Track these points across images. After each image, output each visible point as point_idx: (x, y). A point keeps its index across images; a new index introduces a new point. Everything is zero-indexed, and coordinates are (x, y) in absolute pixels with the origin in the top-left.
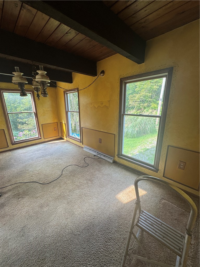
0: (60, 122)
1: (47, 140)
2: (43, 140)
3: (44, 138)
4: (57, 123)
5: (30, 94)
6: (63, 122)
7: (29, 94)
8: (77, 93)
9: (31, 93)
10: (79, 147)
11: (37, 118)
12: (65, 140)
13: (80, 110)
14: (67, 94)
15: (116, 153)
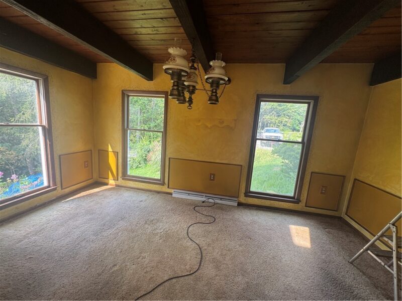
0: (99, 150)
1: (67, 190)
2: (60, 192)
3: (62, 187)
4: (91, 150)
5: (34, 82)
6: (110, 149)
7: (32, 81)
8: (164, 99)
9: (37, 81)
10: (158, 192)
11: (51, 141)
12: (111, 185)
13: (168, 129)
14: (128, 96)
15: (243, 190)
